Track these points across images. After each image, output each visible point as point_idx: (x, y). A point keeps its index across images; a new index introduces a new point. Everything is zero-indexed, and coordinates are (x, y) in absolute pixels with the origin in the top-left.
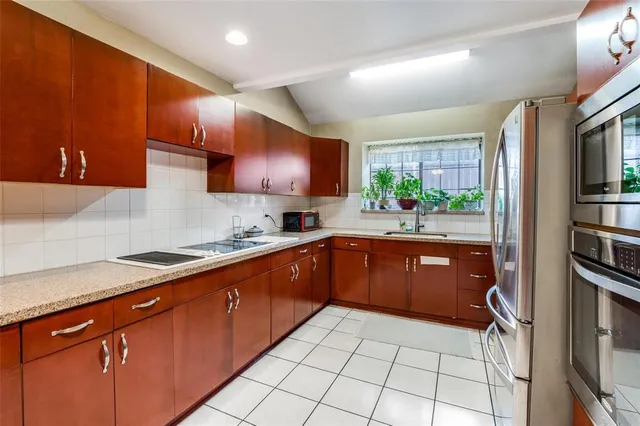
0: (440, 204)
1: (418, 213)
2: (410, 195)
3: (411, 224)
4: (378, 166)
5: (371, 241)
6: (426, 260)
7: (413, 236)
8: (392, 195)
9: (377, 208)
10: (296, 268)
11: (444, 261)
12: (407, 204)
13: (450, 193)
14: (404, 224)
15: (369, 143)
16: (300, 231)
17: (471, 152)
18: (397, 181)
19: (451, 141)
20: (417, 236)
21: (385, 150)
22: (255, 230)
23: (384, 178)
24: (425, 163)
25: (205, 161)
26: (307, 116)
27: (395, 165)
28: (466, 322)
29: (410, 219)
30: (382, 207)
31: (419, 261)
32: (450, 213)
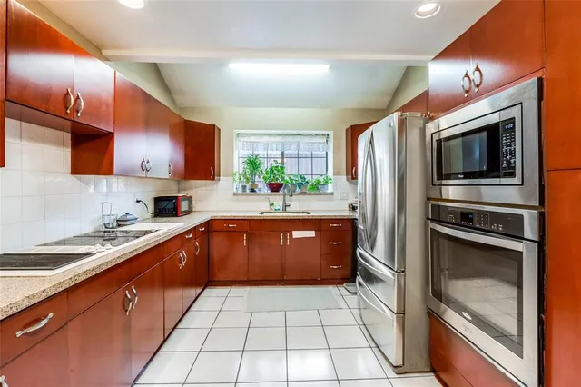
0: (302, 187)
1: (284, 195)
2: (277, 179)
3: (279, 204)
4: (247, 153)
5: (250, 221)
6: (297, 234)
7: (282, 214)
8: (262, 179)
9: (248, 191)
10: (183, 254)
11: (311, 234)
12: (275, 187)
13: (308, 178)
14: (273, 204)
15: (238, 131)
16: (176, 215)
17: (321, 145)
18: (265, 166)
19: (307, 135)
20: (285, 214)
21: (253, 139)
22: (128, 217)
23: (253, 164)
24: (286, 153)
25: (68, 136)
26: (176, 97)
27: (261, 152)
28: (326, 281)
29: (278, 200)
30: (252, 190)
31: (291, 236)
32: (309, 194)
